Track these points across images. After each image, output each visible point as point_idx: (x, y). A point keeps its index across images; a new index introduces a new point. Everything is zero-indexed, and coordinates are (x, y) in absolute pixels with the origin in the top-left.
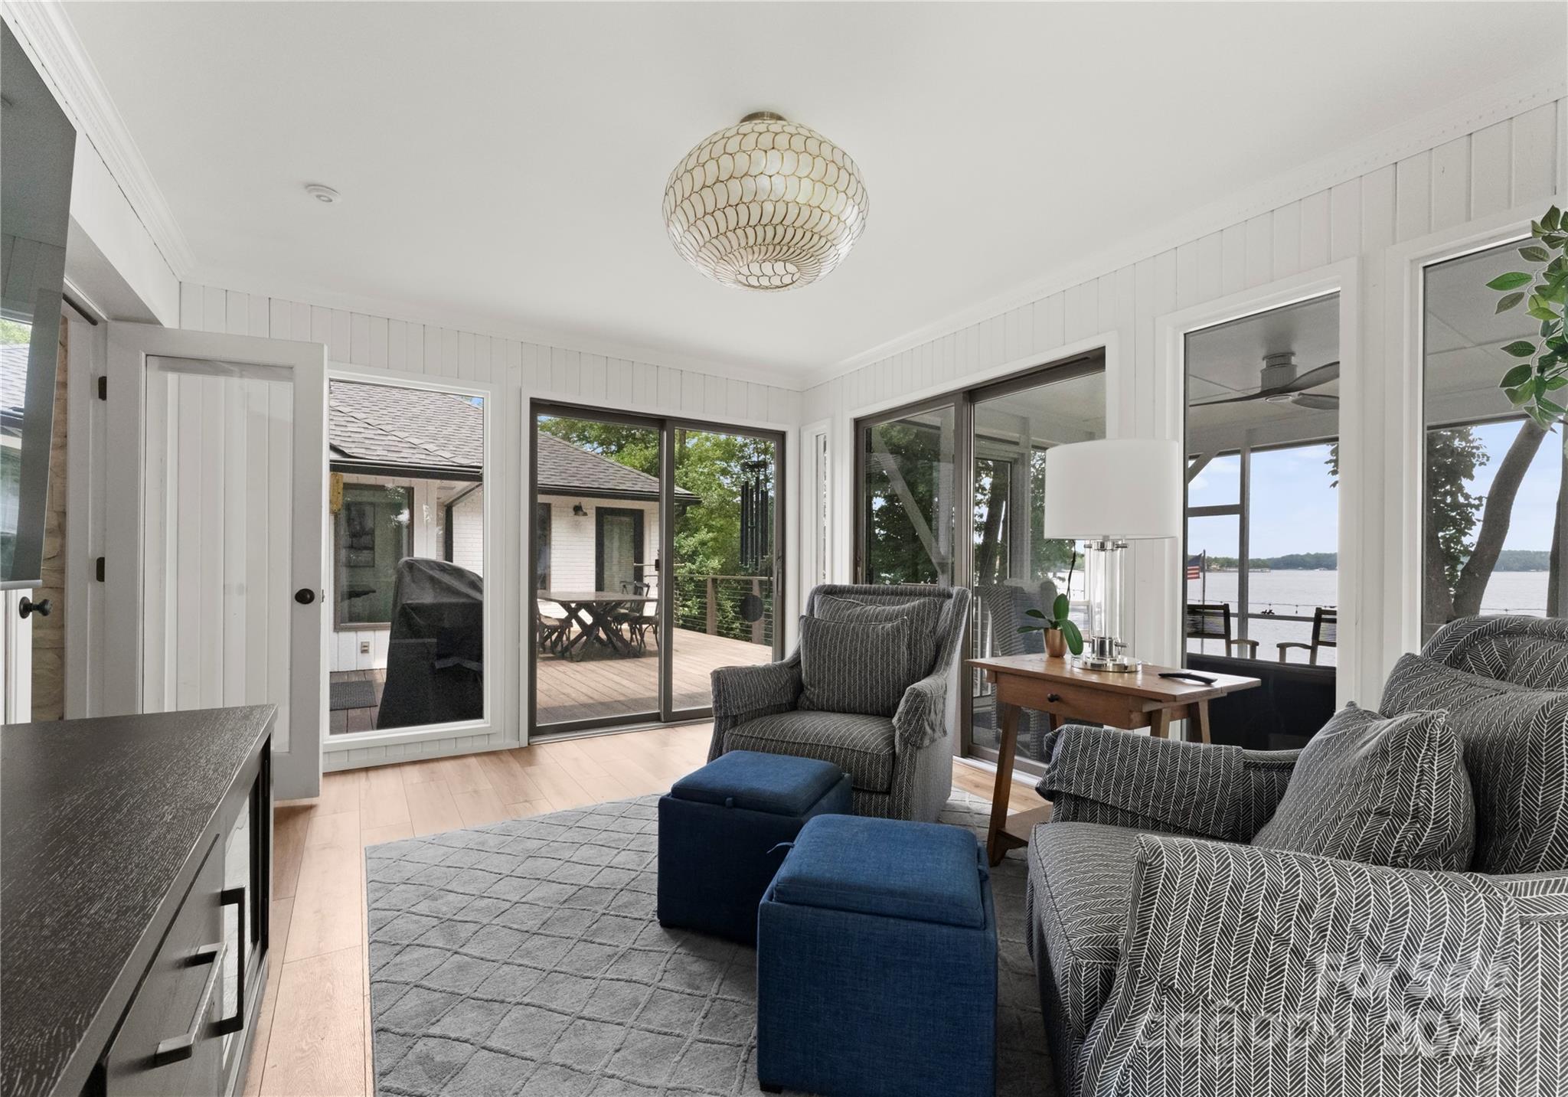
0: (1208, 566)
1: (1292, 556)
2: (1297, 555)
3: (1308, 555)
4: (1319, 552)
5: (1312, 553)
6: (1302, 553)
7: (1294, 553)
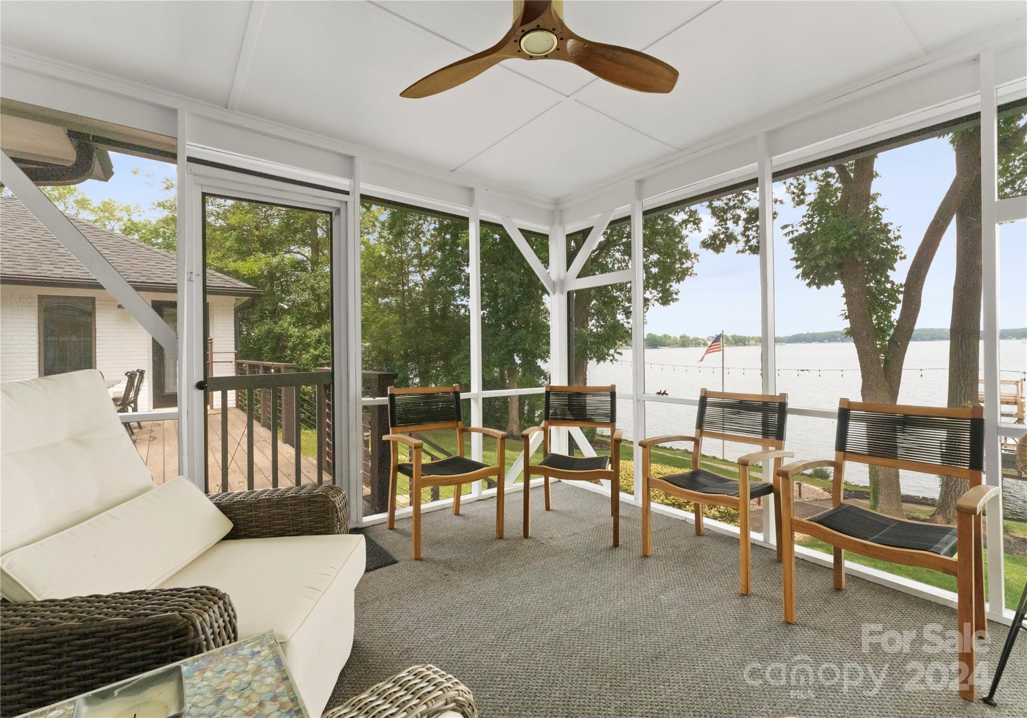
0: (748, 342)
1: (798, 335)
2: (802, 334)
3: (808, 334)
4: (815, 332)
5: (811, 332)
6: (805, 332)
7: (800, 333)
